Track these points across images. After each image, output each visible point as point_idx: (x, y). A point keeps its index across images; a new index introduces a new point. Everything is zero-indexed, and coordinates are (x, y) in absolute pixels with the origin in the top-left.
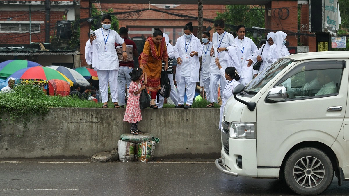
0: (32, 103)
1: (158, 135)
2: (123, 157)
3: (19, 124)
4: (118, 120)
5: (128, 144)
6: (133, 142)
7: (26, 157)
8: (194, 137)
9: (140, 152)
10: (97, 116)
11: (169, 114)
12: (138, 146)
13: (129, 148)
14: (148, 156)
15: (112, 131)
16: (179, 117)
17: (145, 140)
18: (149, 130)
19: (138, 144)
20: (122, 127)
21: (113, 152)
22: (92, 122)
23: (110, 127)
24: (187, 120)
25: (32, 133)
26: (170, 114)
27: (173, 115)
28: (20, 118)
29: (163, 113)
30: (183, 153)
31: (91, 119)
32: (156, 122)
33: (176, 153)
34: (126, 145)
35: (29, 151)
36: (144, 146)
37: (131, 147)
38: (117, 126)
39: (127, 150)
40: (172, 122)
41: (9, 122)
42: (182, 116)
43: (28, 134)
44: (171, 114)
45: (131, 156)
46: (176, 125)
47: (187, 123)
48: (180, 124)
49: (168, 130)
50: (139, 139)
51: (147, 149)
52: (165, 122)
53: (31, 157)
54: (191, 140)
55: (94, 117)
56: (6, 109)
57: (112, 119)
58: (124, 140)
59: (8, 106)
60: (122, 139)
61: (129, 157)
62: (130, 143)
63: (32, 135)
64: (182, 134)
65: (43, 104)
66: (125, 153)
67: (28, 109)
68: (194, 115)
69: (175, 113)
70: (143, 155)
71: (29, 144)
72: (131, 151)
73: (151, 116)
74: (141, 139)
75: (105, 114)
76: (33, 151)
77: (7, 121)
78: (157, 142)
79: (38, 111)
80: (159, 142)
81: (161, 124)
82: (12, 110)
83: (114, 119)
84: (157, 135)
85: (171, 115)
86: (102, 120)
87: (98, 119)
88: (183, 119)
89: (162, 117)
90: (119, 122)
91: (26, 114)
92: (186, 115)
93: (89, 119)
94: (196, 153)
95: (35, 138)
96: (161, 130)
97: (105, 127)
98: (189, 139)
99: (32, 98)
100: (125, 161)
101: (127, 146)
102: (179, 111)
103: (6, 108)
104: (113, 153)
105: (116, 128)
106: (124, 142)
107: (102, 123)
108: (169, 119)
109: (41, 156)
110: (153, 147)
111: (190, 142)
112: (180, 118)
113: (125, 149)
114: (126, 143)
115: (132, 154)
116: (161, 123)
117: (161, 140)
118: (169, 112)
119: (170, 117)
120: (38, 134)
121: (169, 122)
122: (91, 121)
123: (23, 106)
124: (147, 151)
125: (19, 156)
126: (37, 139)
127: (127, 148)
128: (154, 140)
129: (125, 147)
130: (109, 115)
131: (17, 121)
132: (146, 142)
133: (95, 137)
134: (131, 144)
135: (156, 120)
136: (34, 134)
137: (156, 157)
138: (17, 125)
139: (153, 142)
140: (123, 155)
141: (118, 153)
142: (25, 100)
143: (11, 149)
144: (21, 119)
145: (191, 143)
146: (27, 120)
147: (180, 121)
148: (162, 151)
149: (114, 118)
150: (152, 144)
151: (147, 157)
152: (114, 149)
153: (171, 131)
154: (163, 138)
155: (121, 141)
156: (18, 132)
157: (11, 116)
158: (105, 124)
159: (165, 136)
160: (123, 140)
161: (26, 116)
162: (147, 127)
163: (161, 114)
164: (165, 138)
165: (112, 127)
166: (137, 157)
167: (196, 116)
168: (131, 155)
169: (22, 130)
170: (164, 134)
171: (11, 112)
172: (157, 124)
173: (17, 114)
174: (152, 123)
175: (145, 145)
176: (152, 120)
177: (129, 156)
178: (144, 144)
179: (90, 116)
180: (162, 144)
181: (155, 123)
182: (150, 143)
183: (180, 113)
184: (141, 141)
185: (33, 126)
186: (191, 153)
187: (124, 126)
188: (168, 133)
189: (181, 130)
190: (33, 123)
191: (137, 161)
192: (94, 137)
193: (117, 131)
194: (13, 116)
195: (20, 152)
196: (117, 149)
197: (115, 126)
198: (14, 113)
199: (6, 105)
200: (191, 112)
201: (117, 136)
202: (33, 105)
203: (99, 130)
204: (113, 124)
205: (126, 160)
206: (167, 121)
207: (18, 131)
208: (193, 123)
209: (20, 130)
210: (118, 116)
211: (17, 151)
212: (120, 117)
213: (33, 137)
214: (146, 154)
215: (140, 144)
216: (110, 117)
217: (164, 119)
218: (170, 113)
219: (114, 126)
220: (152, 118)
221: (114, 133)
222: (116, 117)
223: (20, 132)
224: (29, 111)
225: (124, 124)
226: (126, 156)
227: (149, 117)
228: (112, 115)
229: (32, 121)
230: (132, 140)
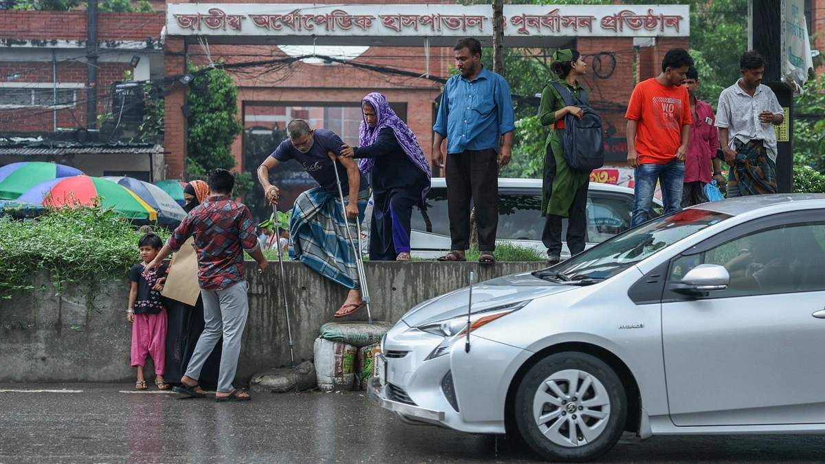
0: (106, 246)
2: (329, 380)
3: (75, 299)
4: (312, 289)
5: (339, 348)
6: (352, 345)
7: (89, 379)
9: (369, 367)
10: (263, 279)
11: (435, 275)
12: (365, 353)
13: (343, 357)
15: (298, 317)
18: (388, 313)
19: (363, 349)
20: (323, 308)
21: (303, 368)
23: (294, 306)
25: (106, 319)
26: (437, 276)
27: (444, 277)
28: (78, 284)
29: (421, 273)
32: (405, 294)
34: (335, 351)
35: (100, 364)
36: (379, 354)
37: (347, 355)
38: (310, 304)
39: (337, 364)
41: (50, 294)
42: (468, 281)
43: (96, 323)
44: (441, 274)
45: (347, 377)
50: (368, 337)
53: (102, 379)
55: (255, 282)
56: (43, 262)
57: (299, 287)
58: (331, 339)
59: (48, 255)
60: (325, 336)
61: (342, 380)
62: (344, 347)
63: (105, 326)
66: (332, 370)
67: (96, 262)
69: (450, 274)
70: (376, 374)
71: (97, 346)
72: (348, 365)
73: (392, 281)
74: (371, 336)
76: (106, 363)
77: (44, 291)
79: (122, 267)
81: (416, 301)
82: (58, 262)
83: (304, 288)
85: (442, 278)
86: (274, 290)
87: (263, 287)
89: (420, 282)
90: (315, 293)
91: (91, 274)
92: (476, 278)
95: (112, 332)
97: (283, 307)
100: (334, 390)
101: (338, 352)
102: (461, 269)
103: (42, 259)
104: (302, 371)
105: (307, 309)
106: (330, 345)
107: (274, 297)
108: (437, 287)
109: (127, 376)
113: (334, 361)
114: (336, 345)
115: (349, 372)
116: (416, 296)
118: (436, 270)
119: (439, 284)
120: (120, 322)
123: (83, 255)
125: (73, 377)
126: (116, 336)
127: (336, 358)
129: (333, 355)
130: (292, 278)
131: (70, 291)
133: (258, 329)
134: (348, 347)
135: (405, 290)
136: (110, 322)
138: (70, 302)
140: (329, 374)
141: (315, 371)
142: (88, 240)
143: (56, 360)
144: (80, 288)
146: (94, 288)
149: (302, 285)
152: (303, 360)
155: (323, 340)
156: (71, 319)
157: (55, 280)
158: (282, 298)
160: (327, 339)
161: (92, 279)
162: (382, 307)
163: (417, 274)
165: (298, 307)
166: (361, 381)
168: (348, 375)
169: (82, 314)
171: (56, 269)
172: (406, 300)
173: (69, 274)
174: (394, 297)
176: (394, 289)
177: (343, 377)
178: (378, 348)
181: (401, 297)
183: (462, 273)
184: (371, 341)
185: (108, 303)
187: (326, 304)
190: (109, 296)
191: (360, 390)
192: (254, 330)
193: (309, 316)
194: (60, 279)
195: (76, 366)
196: (313, 361)
197: (305, 303)
198: (61, 270)
199: (43, 254)
200: (489, 271)
201: (309, 327)
202: (109, 254)
203: (265, 315)
204: (300, 300)
205: (336, 387)
207: (71, 316)
209: (76, 313)
210: (313, 280)
211: (68, 364)
212: (318, 281)
213: (107, 329)
215: (370, 349)
216: (294, 282)
217: (425, 287)
218: (437, 273)
219: (303, 306)
220: (394, 286)
221: (303, 322)
222: (308, 282)
223: (77, 319)
224: (98, 266)
225: (327, 300)
226: (336, 379)
227: (388, 285)
228: (299, 277)
229: (106, 290)
230: (351, 339)
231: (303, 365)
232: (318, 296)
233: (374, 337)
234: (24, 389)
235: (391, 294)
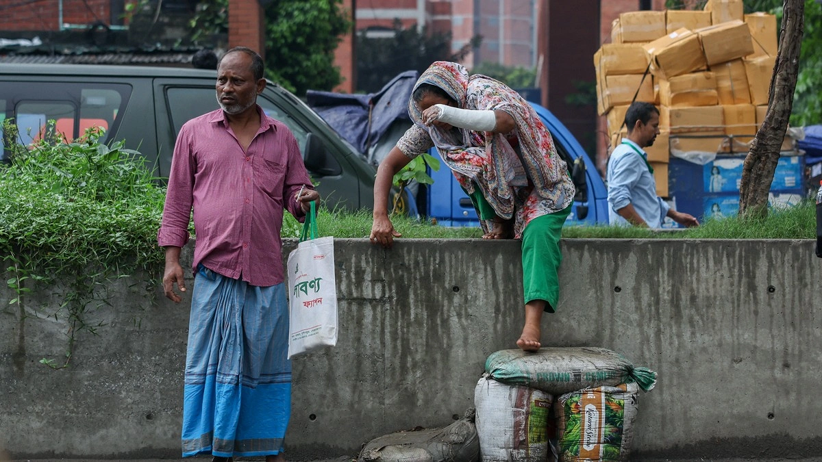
0: (103, 216)
1: (647, 355)
2: (503, 453)
3: (49, 310)
4: (471, 290)
5: (520, 397)
6: (544, 390)
7: (74, 452)
8: (803, 364)
9: (575, 431)
10: (383, 273)
11: (692, 263)
12: (566, 405)
13: (528, 413)
14: (611, 449)
15: (445, 341)
16: (736, 279)
17: (595, 381)
18: (607, 332)
19: (563, 398)
20: (490, 323)
21: (455, 431)
22: (361, 301)
23: (439, 321)
24: (771, 289)
25: (104, 346)
26: (695, 265)
27: (708, 267)
28: (53, 283)
29: (665, 259)
30: (751, 434)
31: (357, 288)
32: (638, 299)
33: (723, 433)
34: (513, 402)
35: (91, 426)
36: (593, 407)
37: (535, 409)
38: (468, 316)
39: (517, 425)
40: (708, 298)
42: (751, 276)
43: (86, 353)
44: (703, 263)
45: (535, 449)
46: (724, 314)
47: (769, 305)
48: (742, 307)
49: (687, 335)
50: (572, 377)
51: (603, 420)
52: (675, 302)
53: (97, 451)
54: (790, 376)
55: (368, 277)
57: (447, 285)
58: (506, 381)
60: (496, 375)
61: (527, 454)
62: (530, 395)
63: (103, 357)
64: (748, 354)
65: (150, 223)
66: (508, 437)
67: (85, 245)
68: (801, 268)
69: (718, 262)
70: (588, 444)
71: (87, 393)
72: (537, 427)
73: (614, 274)
74: (578, 375)
75: (417, 263)
76: (105, 424)
78: (643, 386)
79: (129, 254)
80: (652, 387)
81: (657, 310)
82: (14, 247)
83: (456, 289)
84: (642, 359)
85: (703, 269)
86: (403, 292)
87: (384, 287)
88: (752, 287)
89: (663, 277)
90: (476, 298)
91: (77, 266)
92: (765, 269)
93: (349, 286)
94: (812, 436)
95: (114, 368)
96: (658, 333)
97: (418, 322)
98: (778, 374)
99: (99, 199)
101: (519, 405)
102: (737, 252)
104: (454, 438)
105: (462, 325)
106: (504, 390)
107: (403, 304)
108: (695, 286)
109: (142, 446)
110: (628, 412)
111: (785, 389)
112: (740, 281)
113: (511, 421)
114: (514, 392)
115: (539, 440)
116: (657, 302)
117: (660, 377)
118: (692, 255)
119: (698, 280)
120: (129, 350)
121: (693, 299)
122: (355, 295)
123: (62, 232)
124: (606, 429)
125: (46, 449)
126: (121, 375)
127: (516, 414)
128: (634, 377)
129: (511, 410)
130: (435, 270)
131: (40, 295)
132: (603, 388)
133: (374, 362)
134: (536, 395)
135: (637, 291)
136: (111, 351)
137: (637, 451)
138: (39, 315)
139: (631, 387)
140: (502, 444)
141: (477, 438)
142: (71, 204)
143: (15, 418)
144: (57, 290)
145: (787, 393)
146: (82, 291)
147: (739, 295)
148: (663, 425)
149: (453, 284)
150: (626, 400)
151: (606, 453)
152: (455, 417)
153: (703, 339)
154: (665, 368)
155: (492, 382)
156: (42, 344)
157: (12, 273)
158: (416, 307)
159: (677, 361)
160: (499, 380)
161: (78, 274)
162: (596, 321)
163: (659, 263)
164: (675, 369)
165: (445, 322)
166: (561, 454)
167: (808, 272)
168: (536, 445)
169: (64, 337)
170: (669, 352)
171: (12, 257)
172: (638, 308)
173: (38, 266)
174: (618, 304)
175: (597, 403)
176: (618, 289)
177: (527, 448)
178: (590, 396)
179: (353, 276)
180: (664, 397)
181: (632, 305)
182: (619, 392)
183: (740, 261)
184: (577, 383)
185: (108, 318)
186: (787, 435)
187: (496, 317)
188: (689, 346)
189: (746, 336)
190: (109, 304)
192: (367, 364)
193: (466, 339)
194: (21, 275)
195: (51, 428)
196: (473, 420)
197: (459, 315)
198: (23, 260)
200: (789, 256)
201: (466, 358)
202: (107, 228)
203: (388, 337)
204: (449, 311)
206: (685, 296)
207: (42, 339)
208: (797, 302)
209: (49, 336)
210: (472, 273)
211: (36, 424)
212: (480, 276)
213: (105, 363)
214: (602, 439)
215: (575, 399)
216: (439, 277)
217: (673, 286)
218: (695, 261)
219: (454, 320)
220: (618, 283)
221: (454, 349)
222: (464, 278)
223: (51, 345)
224: (89, 250)
225: (497, 310)
226: (515, 452)
227: (607, 278)
228: (448, 269)
229: (103, 294)
230: (541, 381)
231: (455, 427)
232: (480, 302)
233: (584, 378)
235: (613, 298)
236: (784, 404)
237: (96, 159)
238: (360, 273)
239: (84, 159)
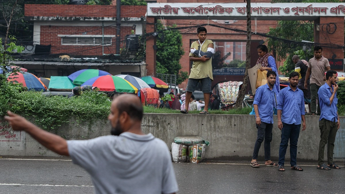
0: (96, 108)
1: (209, 138)
2: (176, 158)
3: (85, 127)
4: (172, 124)
5: (180, 146)
6: (185, 145)
8: (242, 141)
9: (192, 154)
10: (154, 120)
11: (218, 119)
12: (190, 148)
14: (199, 157)
15: (166, 135)
16: (228, 123)
17: (196, 143)
18: (200, 134)
19: (189, 147)
20: (176, 131)
22: (149, 126)
23: (165, 131)
24: (235, 125)
27: (222, 120)
28: (86, 121)
29: (213, 118)
30: (230, 155)
31: (148, 123)
32: (207, 127)
33: (224, 155)
34: (179, 147)
36: (195, 149)
37: (183, 149)
38: (171, 130)
40: (222, 127)
41: (76, 125)
42: (231, 122)
43: (92, 136)
44: (221, 119)
45: (184, 157)
46: (225, 130)
47: (234, 128)
48: (229, 129)
49: (217, 134)
50: (191, 142)
51: (197, 151)
52: (215, 127)
54: (239, 143)
55: (150, 121)
56: (73, 113)
57: (167, 123)
58: (178, 143)
59: (75, 110)
62: (182, 146)
64: (230, 138)
65: (106, 109)
66: (177, 154)
67: (92, 113)
68: (241, 121)
69: (224, 119)
70: (194, 156)
72: (184, 152)
73: (202, 121)
74: (192, 142)
75: (161, 118)
77: (73, 123)
78: (207, 145)
79: (101, 116)
80: (209, 145)
81: (211, 129)
82: (78, 114)
83: (169, 124)
84: (207, 139)
85: (221, 121)
86: (158, 124)
87: (154, 123)
88: (231, 125)
89: (212, 122)
90: (173, 126)
91: (91, 118)
92: (234, 121)
93: (147, 123)
94: (243, 156)
96: (211, 134)
97: (161, 130)
98: (236, 143)
99: (97, 104)
100: (178, 162)
101: (180, 148)
102: (228, 117)
103: (73, 112)
105: (170, 132)
106: (177, 145)
107: (158, 127)
108: (219, 124)
110: (203, 150)
111: (238, 146)
113: (178, 151)
114: (179, 145)
115: (184, 155)
116: (211, 128)
117: (211, 143)
119: (220, 123)
121: (218, 127)
122: (148, 125)
123: (88, 111)
124: (198, 153)
127: (179, 150)
128: (205, 143)
129: (178, 149)
130: (164, 120)
131: (83, 123)
132: (197, 145)
134: (184, 146)
135: (206, 125)
137: (206, 158)
138: (83, 128)
139: (204, 145)
140: (176, 156)
142: (90, 105)
144: (86, 123)
145: (238, 147)
146: (91, 123)
147: (228, 126)
148: (212, 153)
149: (168, 123)
150: (202, 147)
151: (198, 158)
153: (220, 135)
154: (212, 141)
155: (175, 143)
156: (83, 134)
157: (77, 119)
158: (161, 128)
159: (215, 140)
160: (176, 143)
161: (91, 119)
162: (198, 131)
163: (211, 119)
164: (214, 141)
165: (166, 131)
166: (189, 158)
167: (243, 121)
168: (184, 156)
169: (87, 132)
170: (213, 138)
171: (77, 116)
172: (207, 129)
173: (83, 117)
174: (203, 128)
175: (196, 148)
176: (203, 124)
177: (182, 157)
178: (195, 146)
179: (147, 121)
180: (212, 147)
181: (205, 128)
182: (201, 146)
183: (228, 119)
184: (192, 144)
185: (97, 129)
186: (238, 156)
188: (218, 137)
189: (229, 135)
190: (97, 126)
191: (188, 162)
193: (171, 134)
194: (79, 119)
197: (169, 129)
198: (80, 116)
199: (73, 110)
200: (239, 118)
201: (171, 139)
202: (97, 110)
203: (155, 134)
204: (167, 128)
205: (179, 161)
206: (217, 126)
207: (83, 133)
208: (240, 128)
209: (85, 132)
210: (172, 121)
212: (174, 121)
214: (197, 155)
215: (192, 147)
216: (165, 121)
217: (214, 124)
218: (219, 119)
219: (168, 130)
220: (203, 123)
221: (168, 136)
222: (171, 122)
223: (85, 134)
224: (93, 115)
225: (177, 128)
226: (179, 158)
227: (200, 122)
228: (167, 120)
229: (96, 124)
230: (185, 143)
232: (174, 127)
233: (193, 143)
234: (65, 159)
235: (202, 126)
236: (238, 149)
237: (98, 95)
238: (149, 120)
239: (95, 95)
